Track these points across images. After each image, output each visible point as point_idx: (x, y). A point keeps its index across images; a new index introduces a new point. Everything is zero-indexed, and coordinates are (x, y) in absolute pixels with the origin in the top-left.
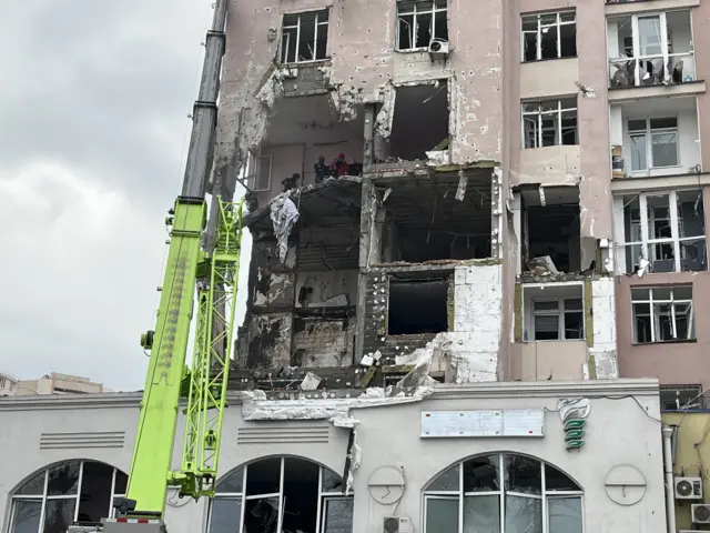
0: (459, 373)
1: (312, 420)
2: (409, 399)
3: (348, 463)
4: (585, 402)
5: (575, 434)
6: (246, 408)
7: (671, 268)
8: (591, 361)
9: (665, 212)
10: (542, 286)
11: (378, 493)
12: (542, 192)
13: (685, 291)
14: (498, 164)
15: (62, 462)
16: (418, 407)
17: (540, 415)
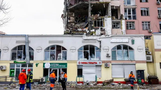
0: (106, 33)
1: (94, 40)
2: (109, 37)
3: (100, 46)
4: (134, 38)
5: (133, 42)
6: (83, 37)
7: (131, 19)
8: (122, 32)
9: (130, 11)
10: (115, 21)
11: (105, 50)
12: (114, 7)
13: (133, 22)
14: (110, 2)
15: (52, 45)
16: (110, 38)
17: (127, 39)
